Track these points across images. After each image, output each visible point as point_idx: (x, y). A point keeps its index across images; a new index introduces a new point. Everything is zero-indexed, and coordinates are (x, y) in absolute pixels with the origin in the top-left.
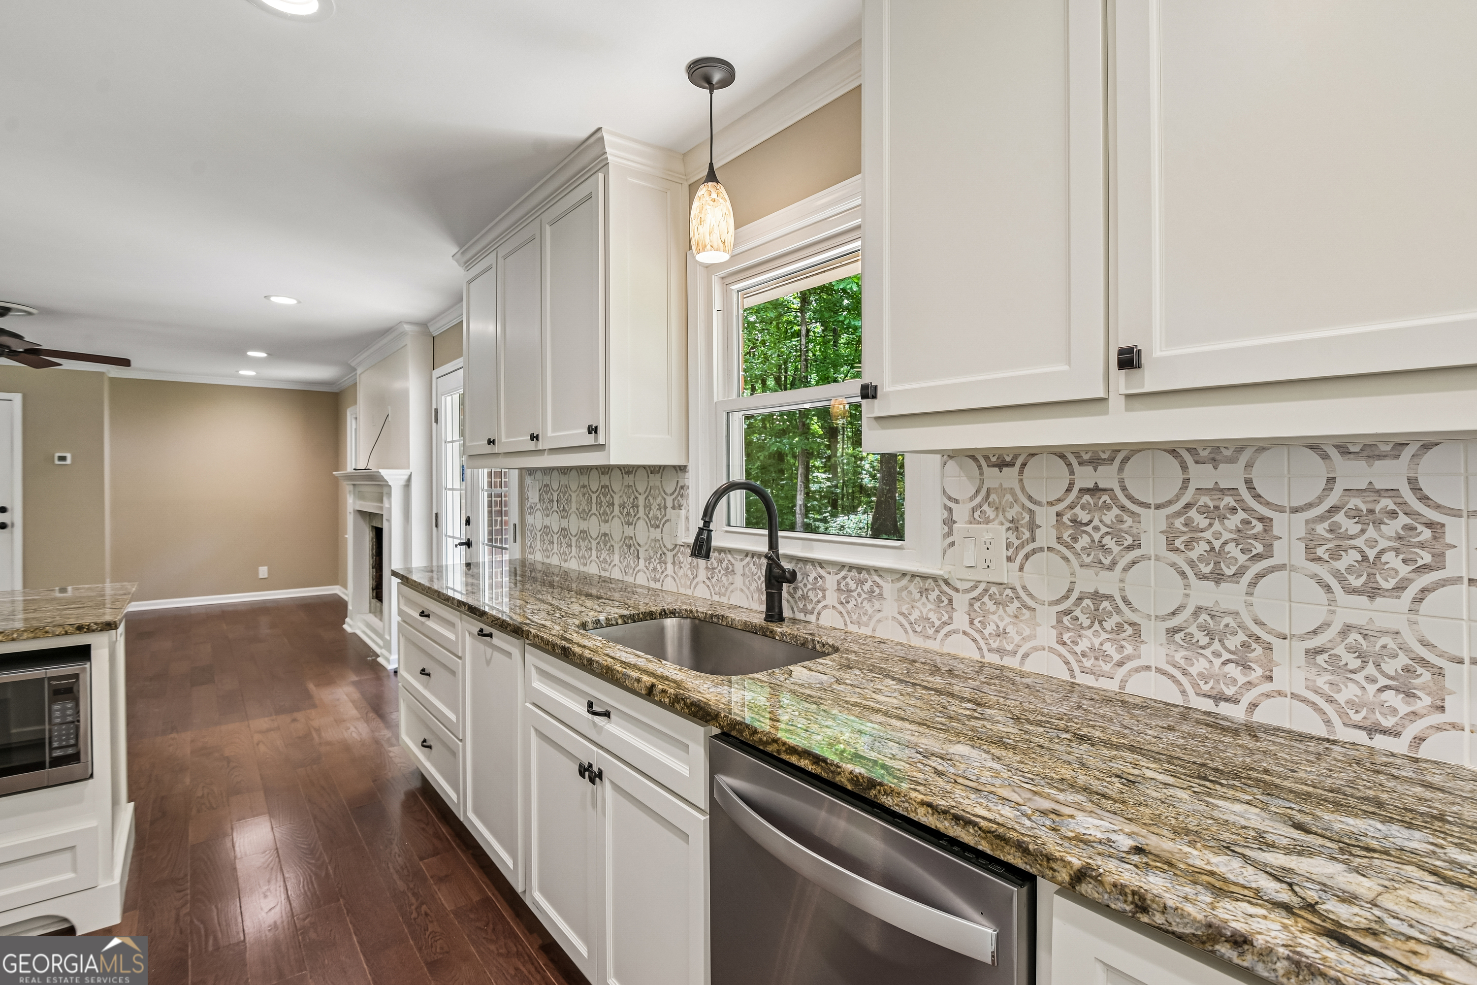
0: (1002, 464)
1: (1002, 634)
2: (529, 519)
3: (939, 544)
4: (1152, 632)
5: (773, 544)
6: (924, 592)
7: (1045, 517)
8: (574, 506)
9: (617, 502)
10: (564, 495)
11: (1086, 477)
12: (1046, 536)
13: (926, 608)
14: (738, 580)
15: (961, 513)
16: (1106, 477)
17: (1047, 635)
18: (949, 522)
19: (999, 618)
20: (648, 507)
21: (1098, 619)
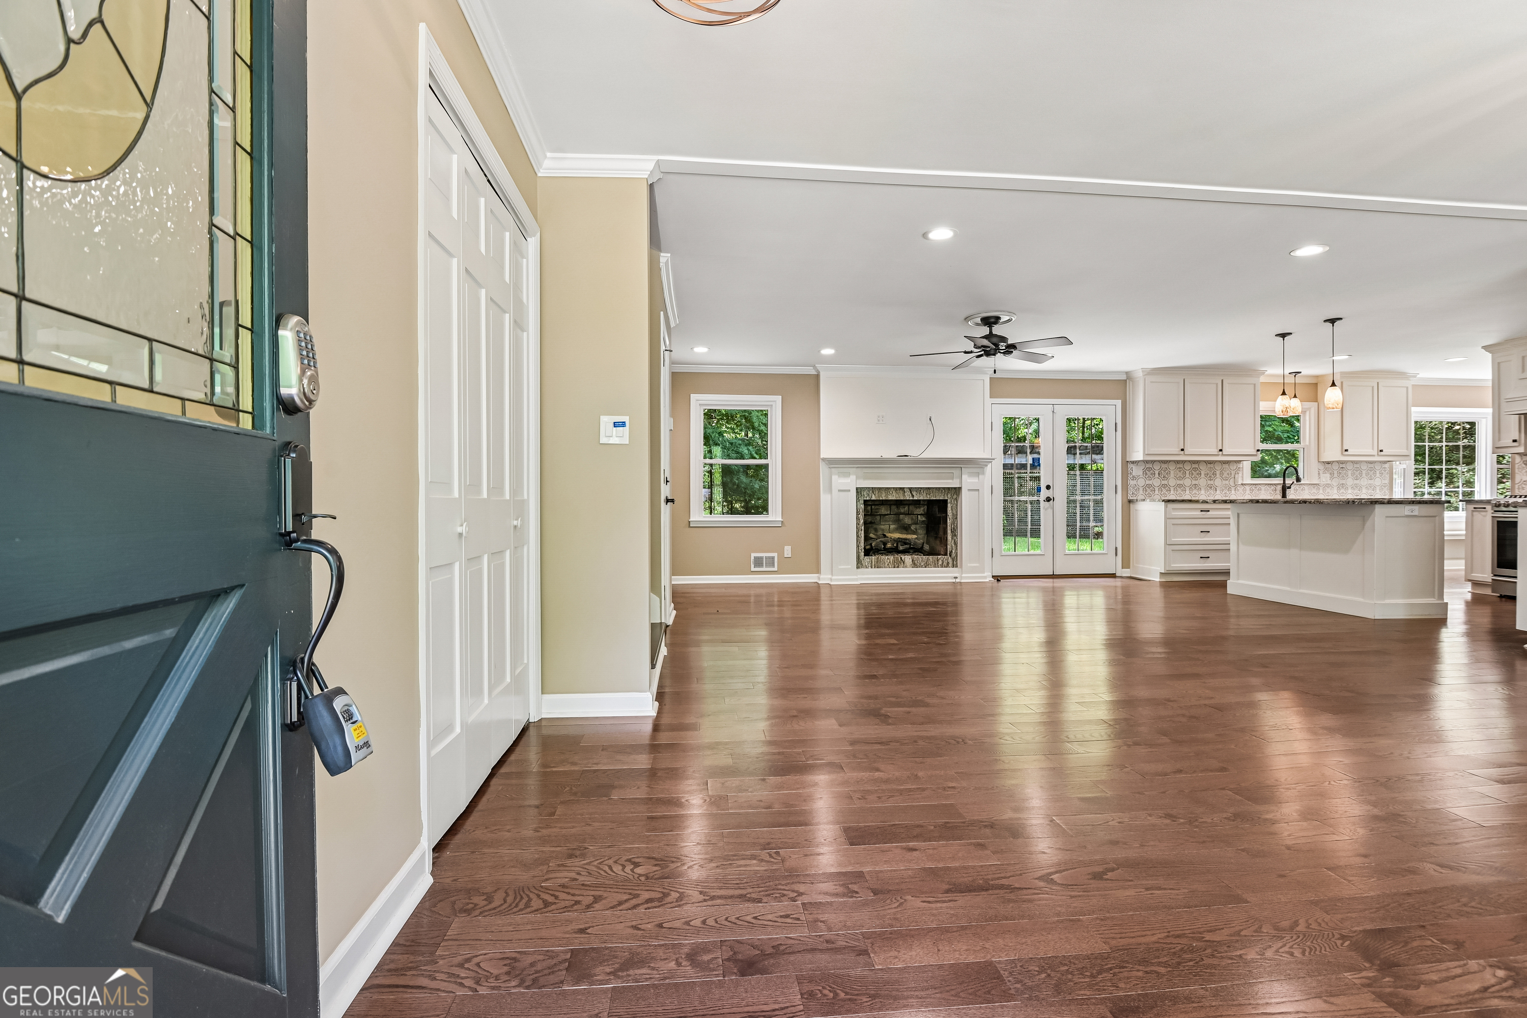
0: (1328, 463)
1: (1328, 493)
2: (1132, 483)
3: (1317, 478)
4: (1350, 488)
5: (1284, 480)
6: (1314, 487)
7: (1335, 472)
8: (1172, 475)
9: (1203, 473)
10: (1165, 471)
11: (1341, 466)
12: (1336, 475)
13: (1314, 491)
14: (1263, 492)
15: (1321, 472)
16: (1343, 466)
17: (1335, 491)
18: (1319, 474)
19: (1328, 490)
20: (1222, 474)
21: (1343, 487)
